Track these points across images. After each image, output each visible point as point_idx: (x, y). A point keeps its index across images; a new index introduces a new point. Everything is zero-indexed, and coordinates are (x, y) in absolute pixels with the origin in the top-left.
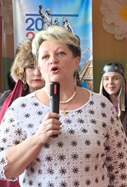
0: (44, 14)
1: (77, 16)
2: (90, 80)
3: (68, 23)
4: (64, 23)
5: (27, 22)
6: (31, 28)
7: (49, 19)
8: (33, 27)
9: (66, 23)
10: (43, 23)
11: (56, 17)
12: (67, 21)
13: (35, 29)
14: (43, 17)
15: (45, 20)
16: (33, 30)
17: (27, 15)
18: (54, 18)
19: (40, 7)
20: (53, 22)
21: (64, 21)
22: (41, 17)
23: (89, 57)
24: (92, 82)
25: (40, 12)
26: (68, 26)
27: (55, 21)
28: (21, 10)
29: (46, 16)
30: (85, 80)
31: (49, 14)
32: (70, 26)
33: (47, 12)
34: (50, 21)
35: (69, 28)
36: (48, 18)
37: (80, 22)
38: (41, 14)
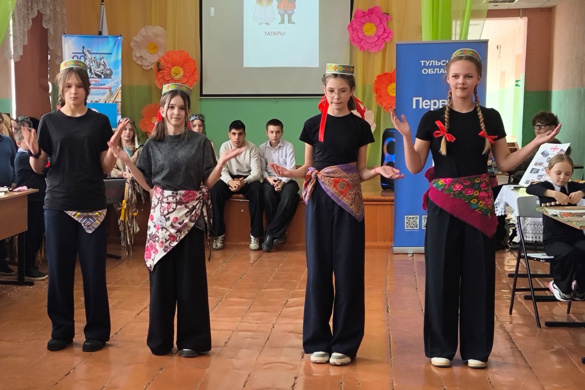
0: (86, 53)
1: (111, 54)
2: (118, 102)
3: (104, 60)
4: (101, 59)
10: (85, 59)
12: (103, 58)
14: (85, 55)
15: (86, 57)
17: (73, 53)
18: (94, 56)
19: (83, 47)
20: (93, 58)
21: (101, 57)
23: (118, 85)
24: (120, 104)
25: (83, 51)
27: (94, 58)
28: (69, 50)
29: (88, 54)
30: (116, 102)
31: (89, 53)
33: (88, 51)
34: (90, 58)
35: (104, 63)
36: (89, 56)
37: (113, 58)
38: (84, 53)
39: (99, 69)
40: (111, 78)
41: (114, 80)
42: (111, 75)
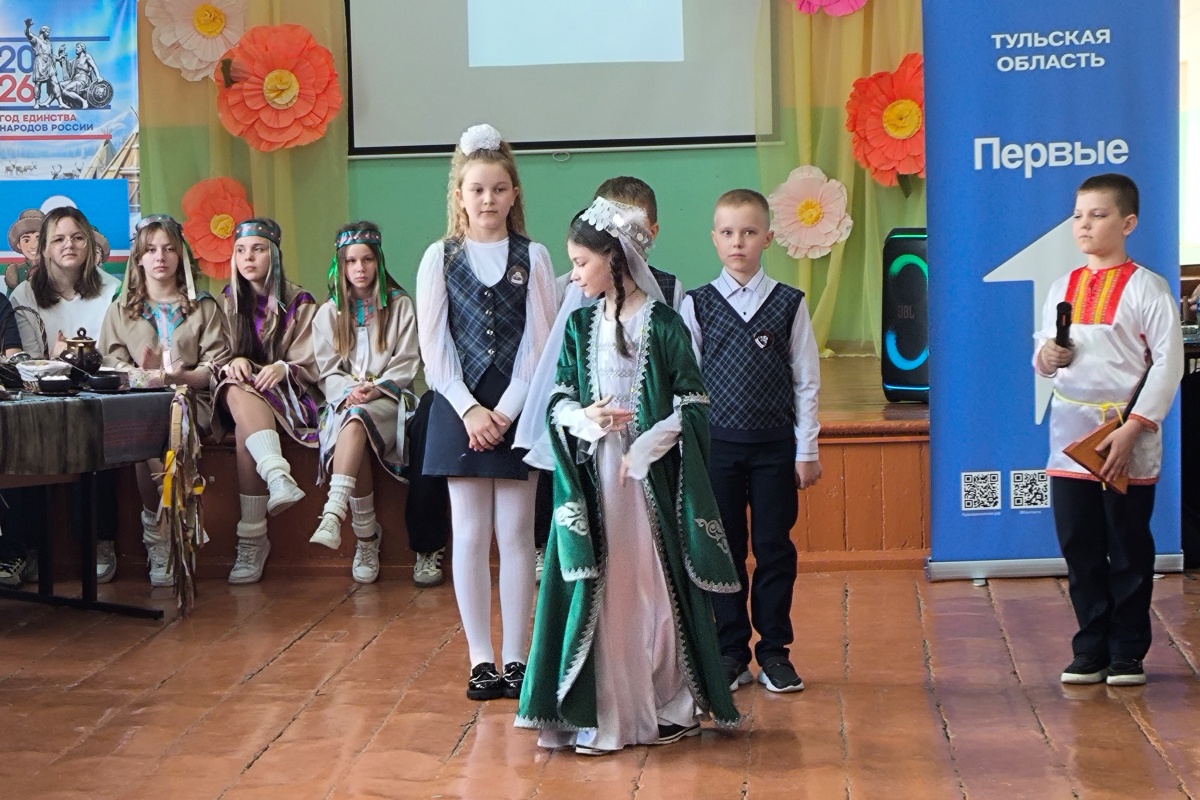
0: (35, 38)
1: (106, 39)
2: (131, 175)
3: (88, 55)
4: (79, 55)
6: (9, 67)
7: (45, 47)
8: (14, 65)
9: (83, 54)
10: (35, 56)
11: (62, 43)
12: (84, 51)
13: (18, 70)
14: (34, 44)
15: (38, 50)
16: (13, 70)
18: (58, 46)
19: (28, 23)
20: (56, 53)
21: (80, 50)
22: (29, 44)
23: (131, 128)
24: (136, 179)
25: (27, 33)
26: (87, 62)
27: (61, 52)
29: (40, 40)
30: (124, 176)
31: (46, 38)
32: (91, 62)
33: (42, 32)
34: (48, 51)
35: (89, 65)
37: (112, 52)
38: (30, 38)
39: (73, 84)
40: (109, 107)
41: (117, 113)
42: (110, 99)
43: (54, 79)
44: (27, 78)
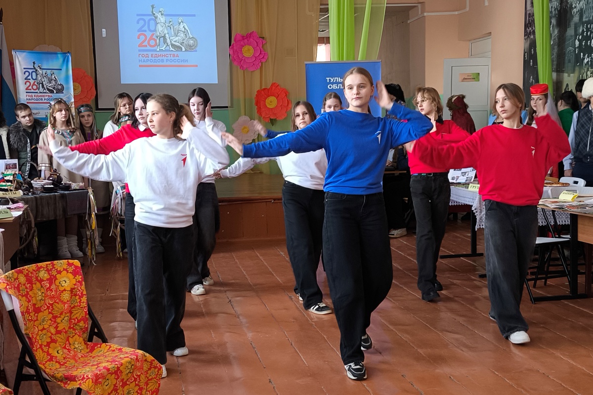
1: (61, 69)
3: (55, 75)
4: (52, 75)
5: (25, 74)
6: (28, 78)
10: (37, 75)
11: (46, 70)
13: (31, 79)
14: (37, 70)
15: (38, 73)
17: (24, 68)
18: (44, 71)
19: (34, 63)
20: (44, 74)
21: (52, 73)
23: (70, 100)
25: (34, 66)
26: (55, 77)
27: (45, 73)
28: (20, 65)
29: (38, 69)
31: (40, 68)
32: (56, 77)
35: (56, 79)
36: (40, 71)
37: (63, 74)
38: (35, 68)
39: (51, 85)
40: (63, 93)
41: (66, 95)
42: (63, 90)
43: (44, 82)
44: (35, 82)
